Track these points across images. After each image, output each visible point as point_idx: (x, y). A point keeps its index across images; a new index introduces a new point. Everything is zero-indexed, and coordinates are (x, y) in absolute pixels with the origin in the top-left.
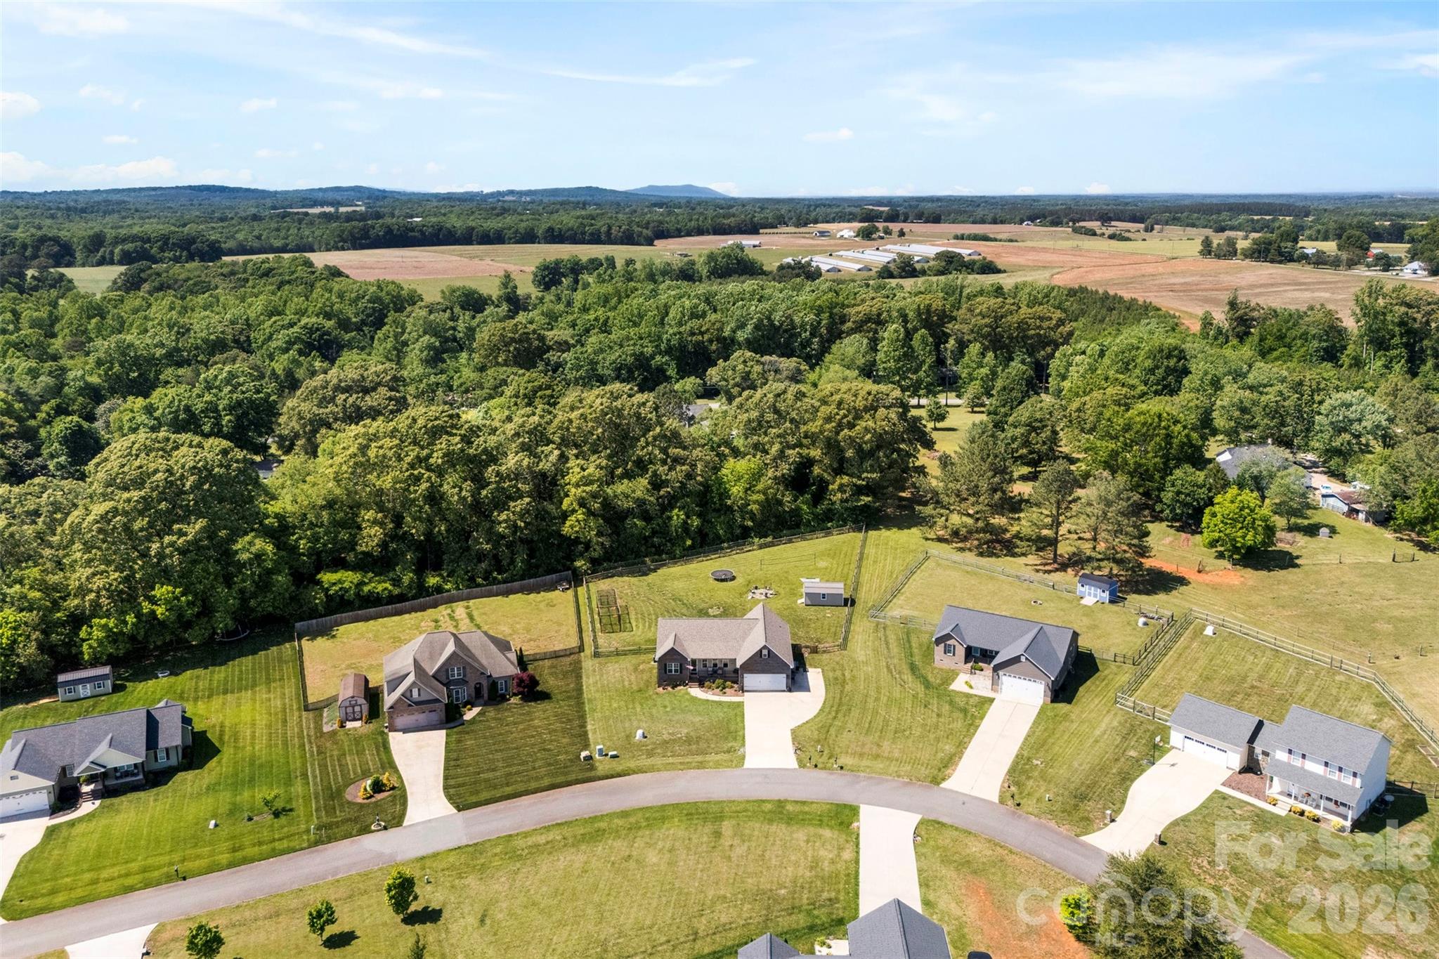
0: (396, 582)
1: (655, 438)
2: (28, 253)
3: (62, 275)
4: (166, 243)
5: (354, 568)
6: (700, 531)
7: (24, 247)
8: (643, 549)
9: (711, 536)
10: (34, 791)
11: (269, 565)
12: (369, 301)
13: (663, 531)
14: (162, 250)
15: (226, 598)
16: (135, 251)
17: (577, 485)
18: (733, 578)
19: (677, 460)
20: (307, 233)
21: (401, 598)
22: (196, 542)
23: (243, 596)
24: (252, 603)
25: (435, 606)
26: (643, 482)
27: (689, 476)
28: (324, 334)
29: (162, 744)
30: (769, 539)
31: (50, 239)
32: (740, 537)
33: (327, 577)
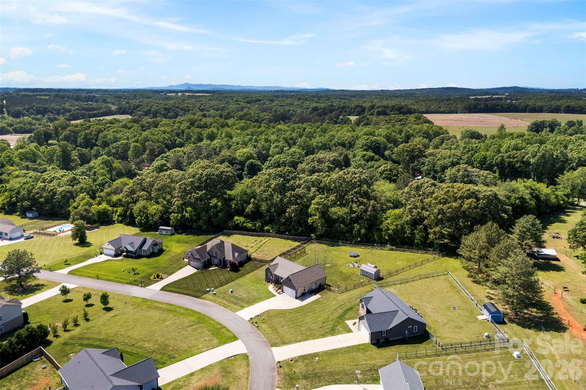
0: (255, 225)
1: (355, 192)
2: (352, 111)
3: (349, 118)
4: (393, 109)
5: (244, 216)
6: (365, 235)
7: (352, 109)
8: (342, 237)
9: (372, 239)
10: (111, 249)
11: (218, 209)
12: (423, 133)
13: (350, 231)
14: (391, 111)
15: (204, 216)
16: (381, 111)
17: (314, 204)
18: (358, 256)
19: (362, 203)
20: (459, 106)
21: (254, 231)
22: (201, 196)
23: (210, 218)
24: (212, 220)
25: (263, 236)
26: (346, 210)
27: (366, 211)
28: (377, 143)
29: (143, 248)
30: (394, 247)
31: (360, 106)
32: (382, 243)
33: (236, 218)
